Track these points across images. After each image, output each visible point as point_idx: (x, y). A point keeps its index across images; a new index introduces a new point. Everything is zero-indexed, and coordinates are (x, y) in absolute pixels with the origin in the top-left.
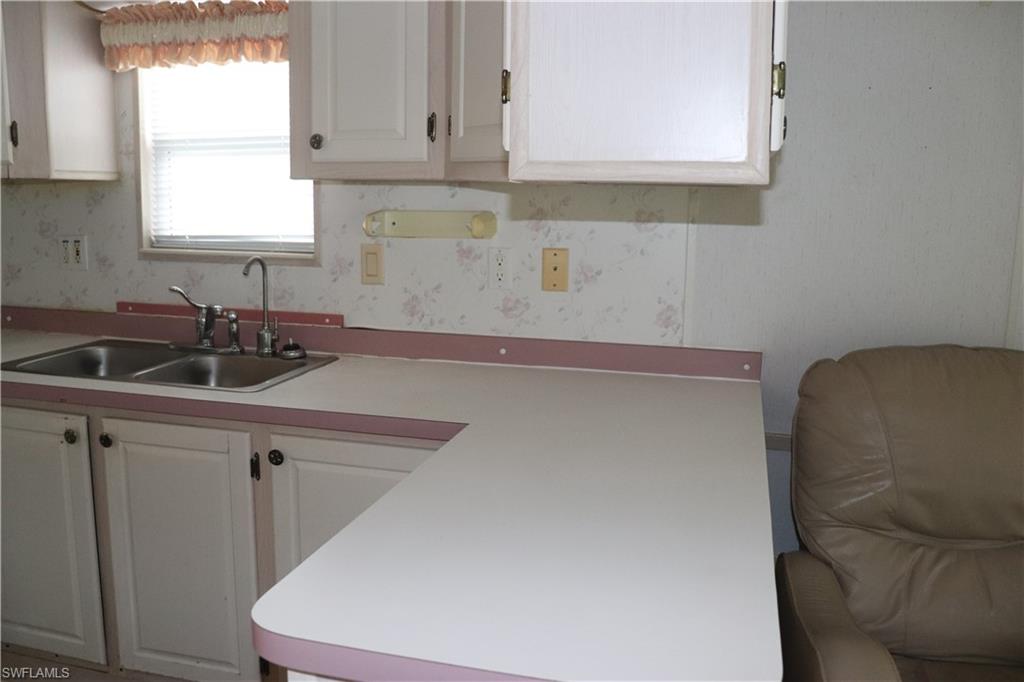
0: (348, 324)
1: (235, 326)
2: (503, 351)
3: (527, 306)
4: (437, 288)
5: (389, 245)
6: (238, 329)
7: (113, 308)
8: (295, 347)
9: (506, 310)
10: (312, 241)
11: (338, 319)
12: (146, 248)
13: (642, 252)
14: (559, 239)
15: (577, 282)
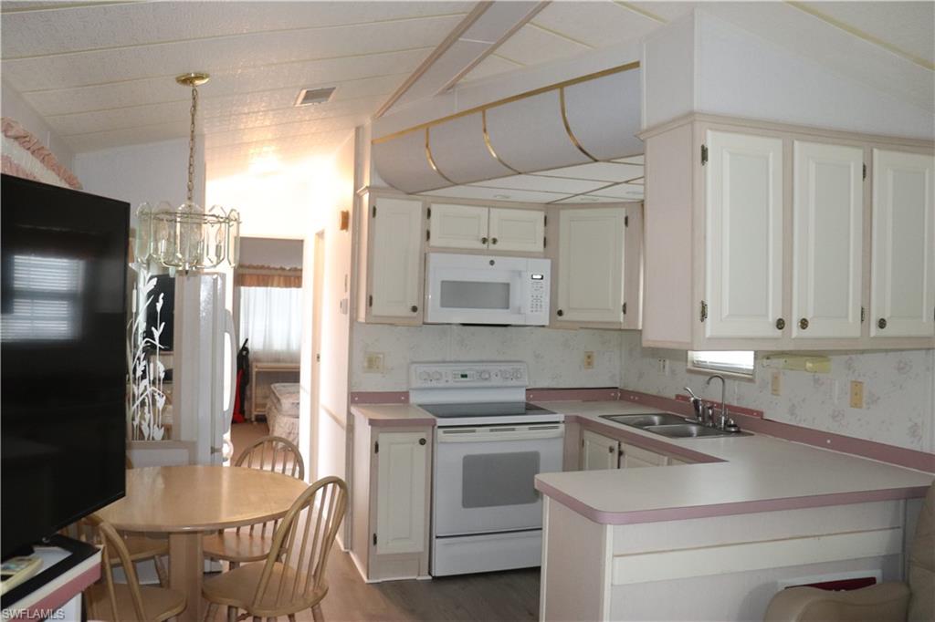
0: (766, 417)
1: (710, 412)
2: (829, 441)
3: (843, 415)
4: (804, 400)
5: (784, 374)
6: (713, 413)
7: (674, 397)
8: (734, 426)
9: (834, 417)
10: (752, 368)
11: (760, 414)
12: (690, 366)
13: (901, 387)
14: (859, 376)
15: (868, 404)
